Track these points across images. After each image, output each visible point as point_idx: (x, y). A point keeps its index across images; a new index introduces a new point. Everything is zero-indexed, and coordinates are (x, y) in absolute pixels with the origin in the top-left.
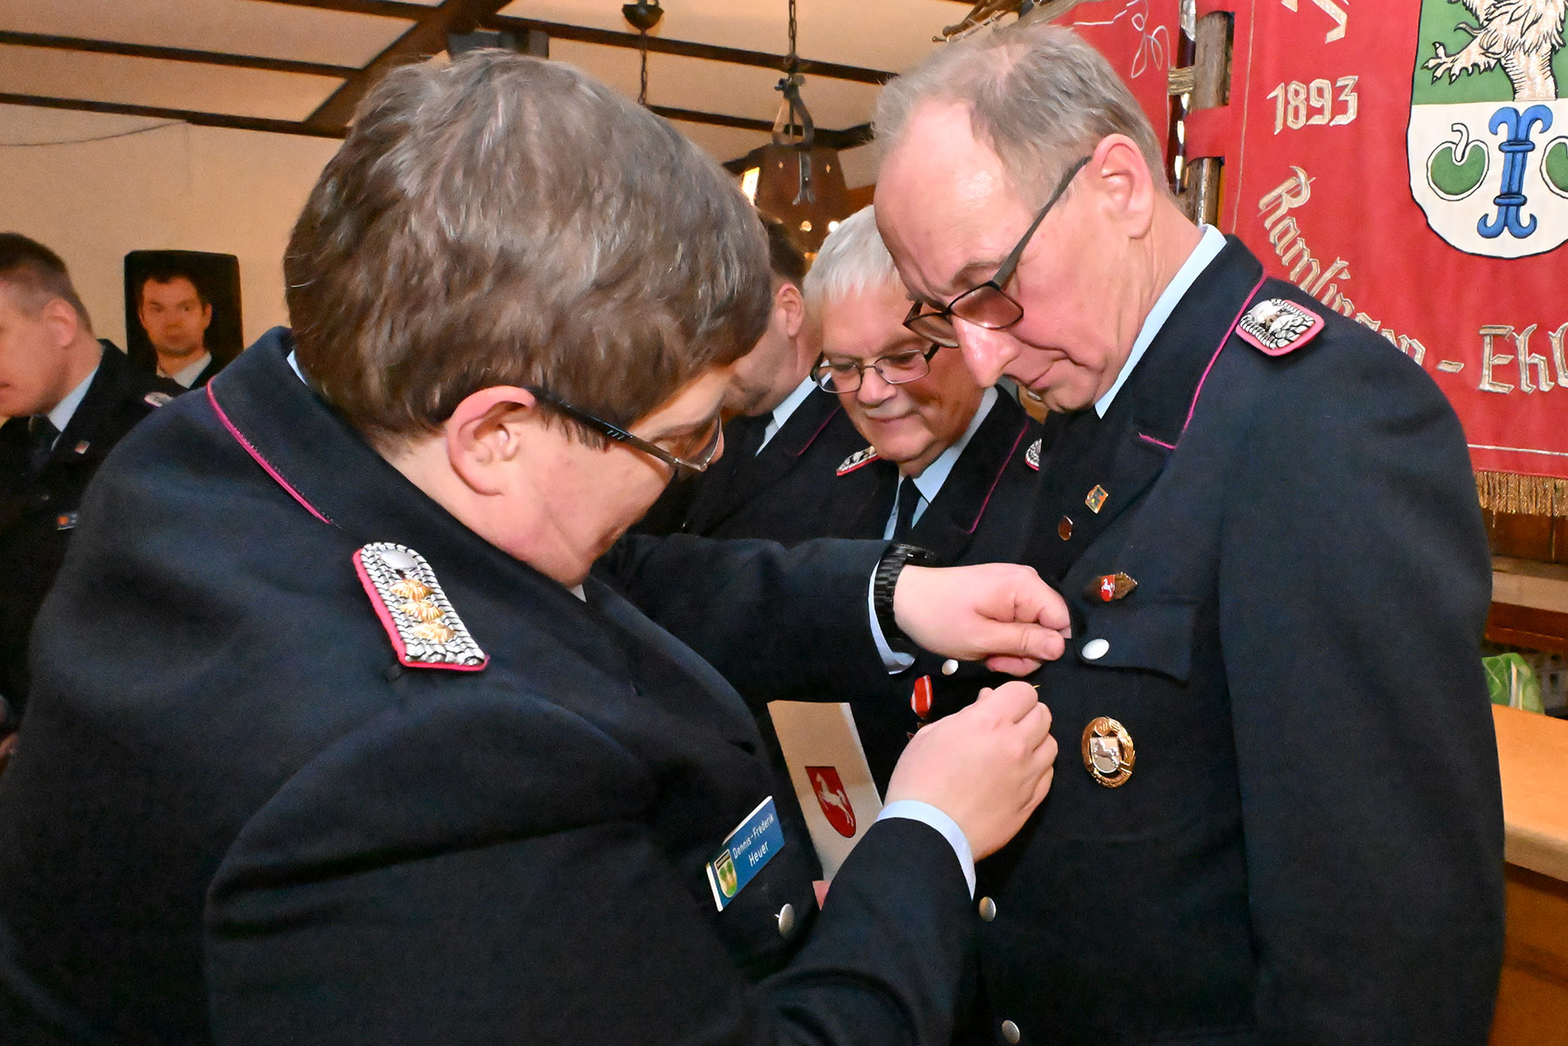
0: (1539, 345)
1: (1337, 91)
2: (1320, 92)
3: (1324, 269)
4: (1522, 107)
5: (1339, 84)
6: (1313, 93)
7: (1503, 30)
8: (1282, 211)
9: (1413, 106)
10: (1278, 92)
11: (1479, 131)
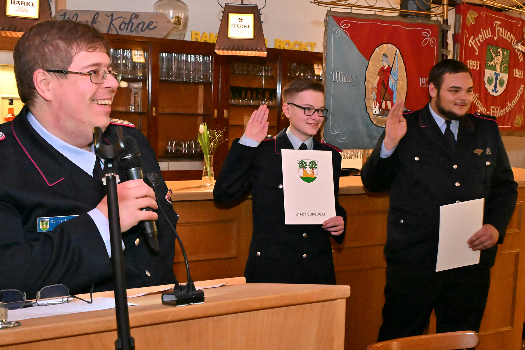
0: (497, 110)
1: (477, 64)
2: (475, 63)
3: (475, 95)
4: (497, 73)
5: (477, 62)
6: (474, 63)
7: (496, 60)
9: (486, 69)
10: (468, 61)
11: (493, 75)
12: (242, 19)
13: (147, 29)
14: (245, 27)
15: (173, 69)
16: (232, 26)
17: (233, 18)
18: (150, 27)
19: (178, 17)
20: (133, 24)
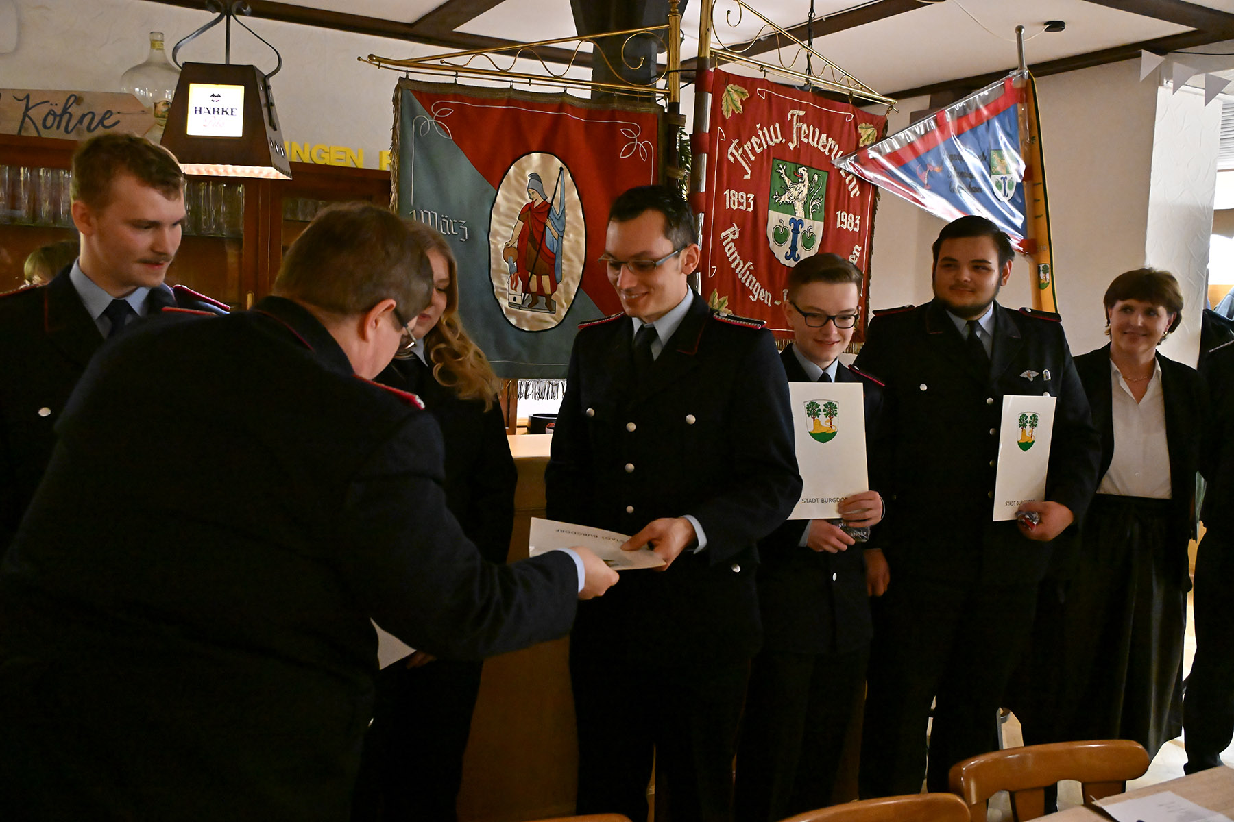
1: (748, 199)
2: (742, 197)
3: (744, 265)
4: (797, 219)
5: (748, 196)
7: (793, 192)
8: (729, 240)
9: (769, 211)
10: (727, 192)
11: (786, 223)
17: (200, 93)
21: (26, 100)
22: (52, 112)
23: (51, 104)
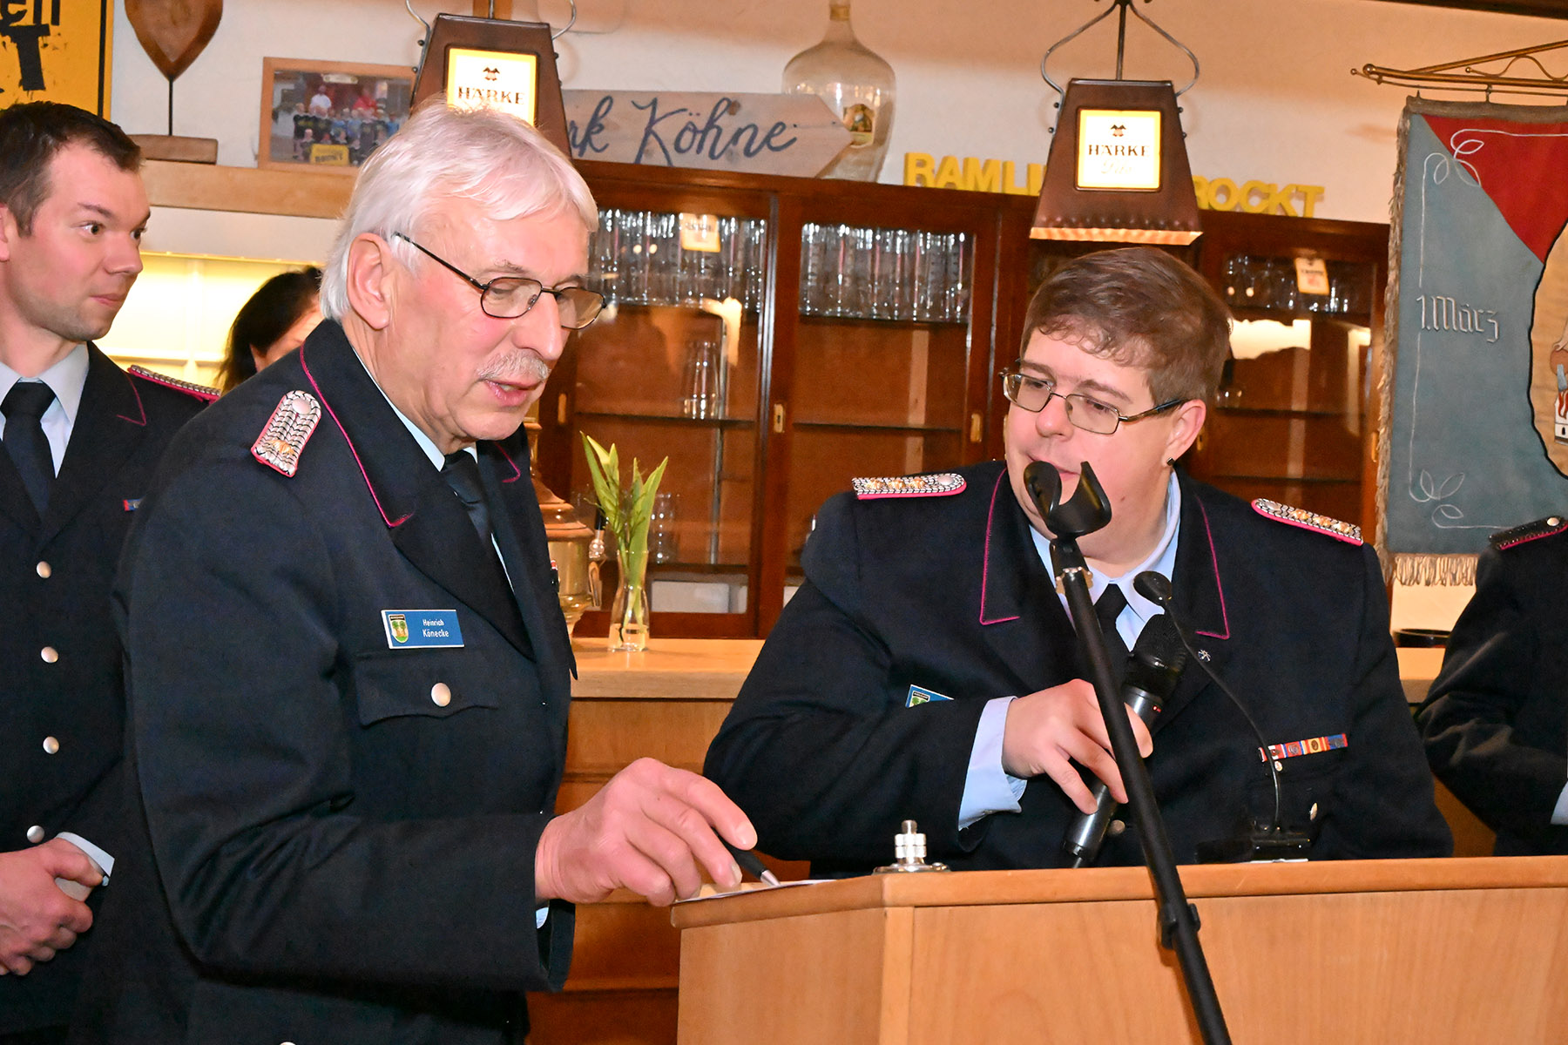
12: (1122, 127)
13: (765, 147)
14: (1132, 153)
15: (840, 277)
16: (1091, 150)
17: (1095, 124)
18: (775, 142)
19: (864, 108)
20: (720, 131)
21: (650, 108)
22: (691, 127)
23: (691, 114)
